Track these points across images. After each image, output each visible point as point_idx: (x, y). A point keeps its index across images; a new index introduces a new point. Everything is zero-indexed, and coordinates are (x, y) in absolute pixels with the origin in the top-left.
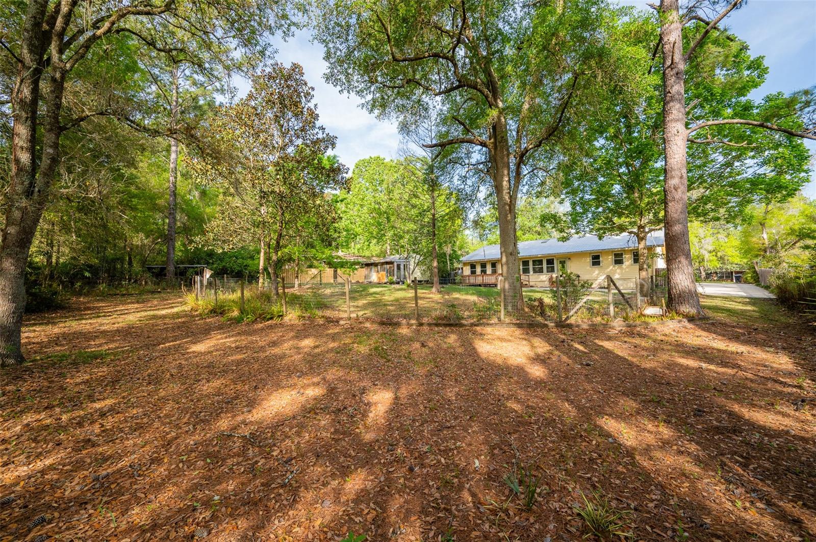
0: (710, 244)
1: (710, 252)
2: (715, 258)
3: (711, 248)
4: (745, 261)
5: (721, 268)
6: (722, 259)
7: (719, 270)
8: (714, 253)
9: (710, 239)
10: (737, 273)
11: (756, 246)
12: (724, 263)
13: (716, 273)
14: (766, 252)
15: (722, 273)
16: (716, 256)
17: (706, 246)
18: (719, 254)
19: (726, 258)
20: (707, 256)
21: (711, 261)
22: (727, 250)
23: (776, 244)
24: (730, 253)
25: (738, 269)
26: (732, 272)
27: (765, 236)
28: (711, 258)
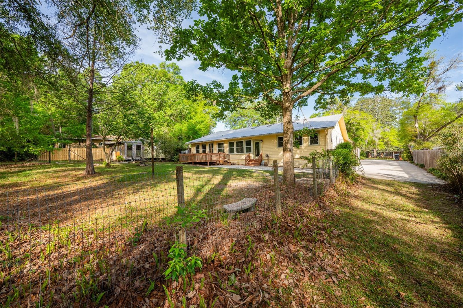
0: (379, 133)
1: (379, 139)
2: (382, 143)
3: (380, 136)
4: (402, 144)
5: (386, 150)
6: (386, 144)
7: (385, 151)
8: (382, 140)
9: (380, 130)
10: (396, 153)
11: (410, 133)
12: (387, 147)
13: (383, 152)
14: (417, 137)
15: (387, 153)
16: (383, 141)
17: (377, 135)
18: (385, 140)
19: (389, 143)
20: (377, 141)
21: (380, 145)
22: (390, 137)
23: (424, 132)
24: (392, 140)
25: (396, 151)
26: (392, 152)
27: (417, 125)
28: (380, 143)
